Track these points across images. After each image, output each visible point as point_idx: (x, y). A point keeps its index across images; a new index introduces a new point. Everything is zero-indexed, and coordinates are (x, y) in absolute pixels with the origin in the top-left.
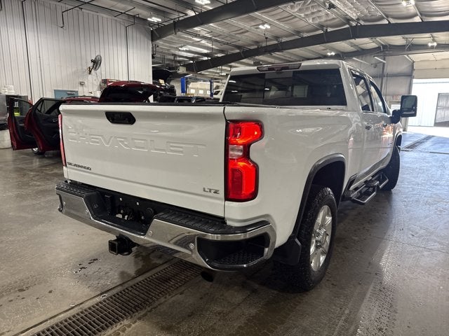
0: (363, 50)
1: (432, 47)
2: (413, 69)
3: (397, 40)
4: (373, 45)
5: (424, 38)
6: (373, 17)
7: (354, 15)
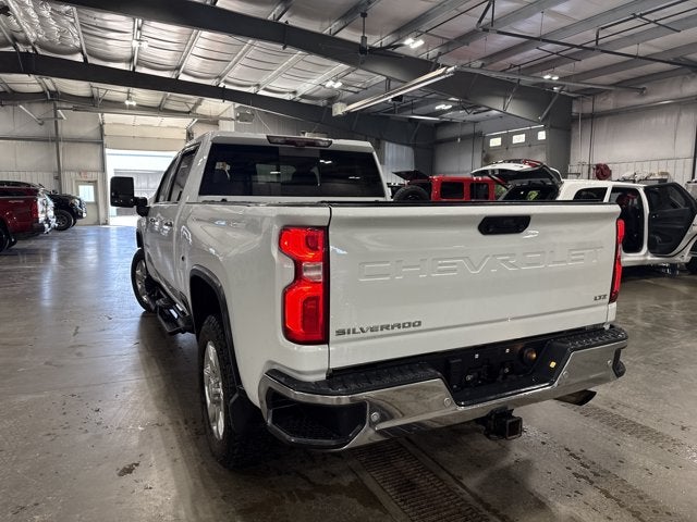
0: (14, 92)
1: (131, 108)
2: (102, 135)
3: (79, 88)
4: (38, 88)
5: (117, 92)
6: (64, 47)
7: (34, 35)
